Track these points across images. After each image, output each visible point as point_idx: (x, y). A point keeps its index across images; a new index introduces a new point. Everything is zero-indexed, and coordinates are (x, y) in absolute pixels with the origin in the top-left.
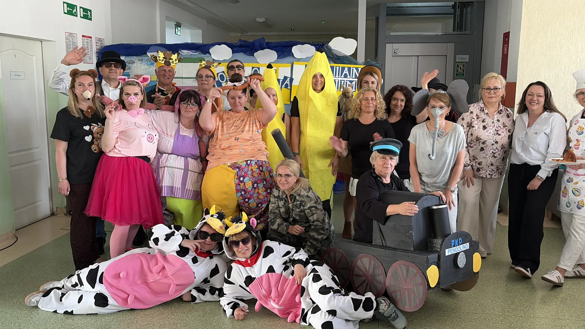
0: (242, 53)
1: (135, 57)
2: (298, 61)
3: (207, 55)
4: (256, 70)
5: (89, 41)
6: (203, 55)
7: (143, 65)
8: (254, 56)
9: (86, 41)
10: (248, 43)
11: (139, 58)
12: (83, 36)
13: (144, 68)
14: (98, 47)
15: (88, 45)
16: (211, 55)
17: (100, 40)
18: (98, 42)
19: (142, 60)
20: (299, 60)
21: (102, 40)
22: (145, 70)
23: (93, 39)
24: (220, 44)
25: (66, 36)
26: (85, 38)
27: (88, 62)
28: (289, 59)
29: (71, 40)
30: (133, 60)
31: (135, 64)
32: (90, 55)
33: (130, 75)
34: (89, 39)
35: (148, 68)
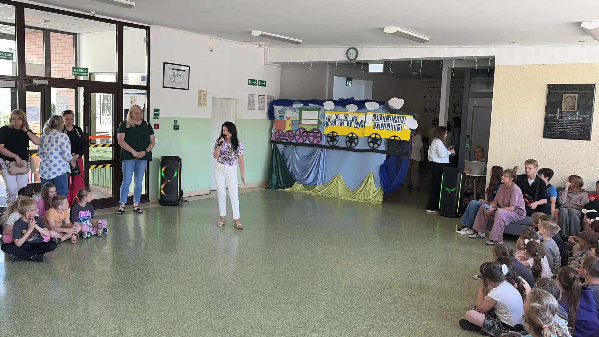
0: (340, 106)
2: (369, 112)
4: (347, 116)
6: (320, 107)
8: (346, 107)
9: (261, 98)
10: (343, 101)
11: (289, 107)
12: (259, 95)
13: (291, 113)
14: (269, 101)
15: (262, 100)
16: (324, 106)
18: (269, 98)
21: (272, 97)
23: (266, 96)
24: (328, 101)
25: (249, 96)
27: (261, 109)
28: (363, 110)
29: (252, 98)
30: (286, 108)
31: (287, 111)
32: (263, 106)
33: (284, 117)
34: (263, 96)
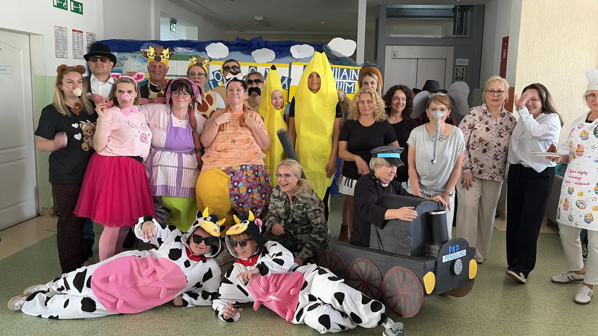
0: (239, 52)
1: (128, 54)
2: (296, 62)
3: (203, 53)
4: (253, 69)
5: (79, 36)
6: (199, 53)
7: (136, 62)
8: (251, 55)
9: (76, 35)
10: (245, 42)
11: (133, 54)
12: (73, 30)
13: (137, 65)
14: (89, 42)
15: (78, 39)
16: (207, 53)
17: (91, 35)
18: (89, 37)
19: (136, 56)
20: (297, 60)
21: (93, 35)
22: (138, 67)
23: (84, 34)
24: (216, 42)
25: (56, 30)
26: (76, 33)
27: (79, 58)
28: (288, 59)
29: (61, 34)
30: (126, 56)
31: (128, 60)
32: (80, 51)
33: (122, 72)
34: (80, 33)
35: (141, 65)
